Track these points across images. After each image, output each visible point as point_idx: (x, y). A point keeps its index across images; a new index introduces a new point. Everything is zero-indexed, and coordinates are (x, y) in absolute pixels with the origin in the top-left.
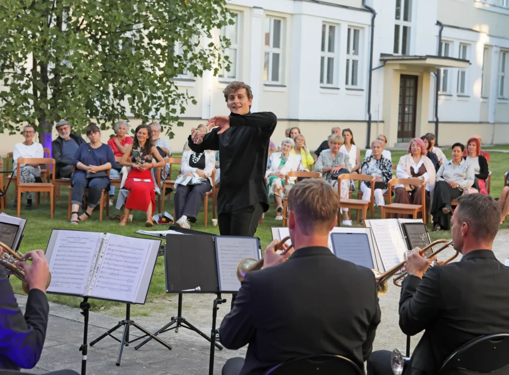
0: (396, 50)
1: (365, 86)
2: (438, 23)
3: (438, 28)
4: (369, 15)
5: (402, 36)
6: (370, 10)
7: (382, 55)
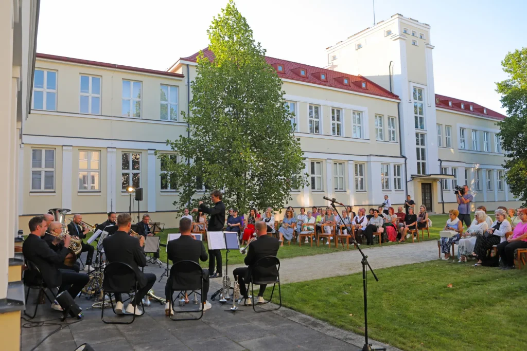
0: (419, 172)
1: (404, 189)
2: (439, 160)
3: (439, 162)
4: (404, 159)
5: (422, 167)
6: (404, 157)
7: (412, 175)
